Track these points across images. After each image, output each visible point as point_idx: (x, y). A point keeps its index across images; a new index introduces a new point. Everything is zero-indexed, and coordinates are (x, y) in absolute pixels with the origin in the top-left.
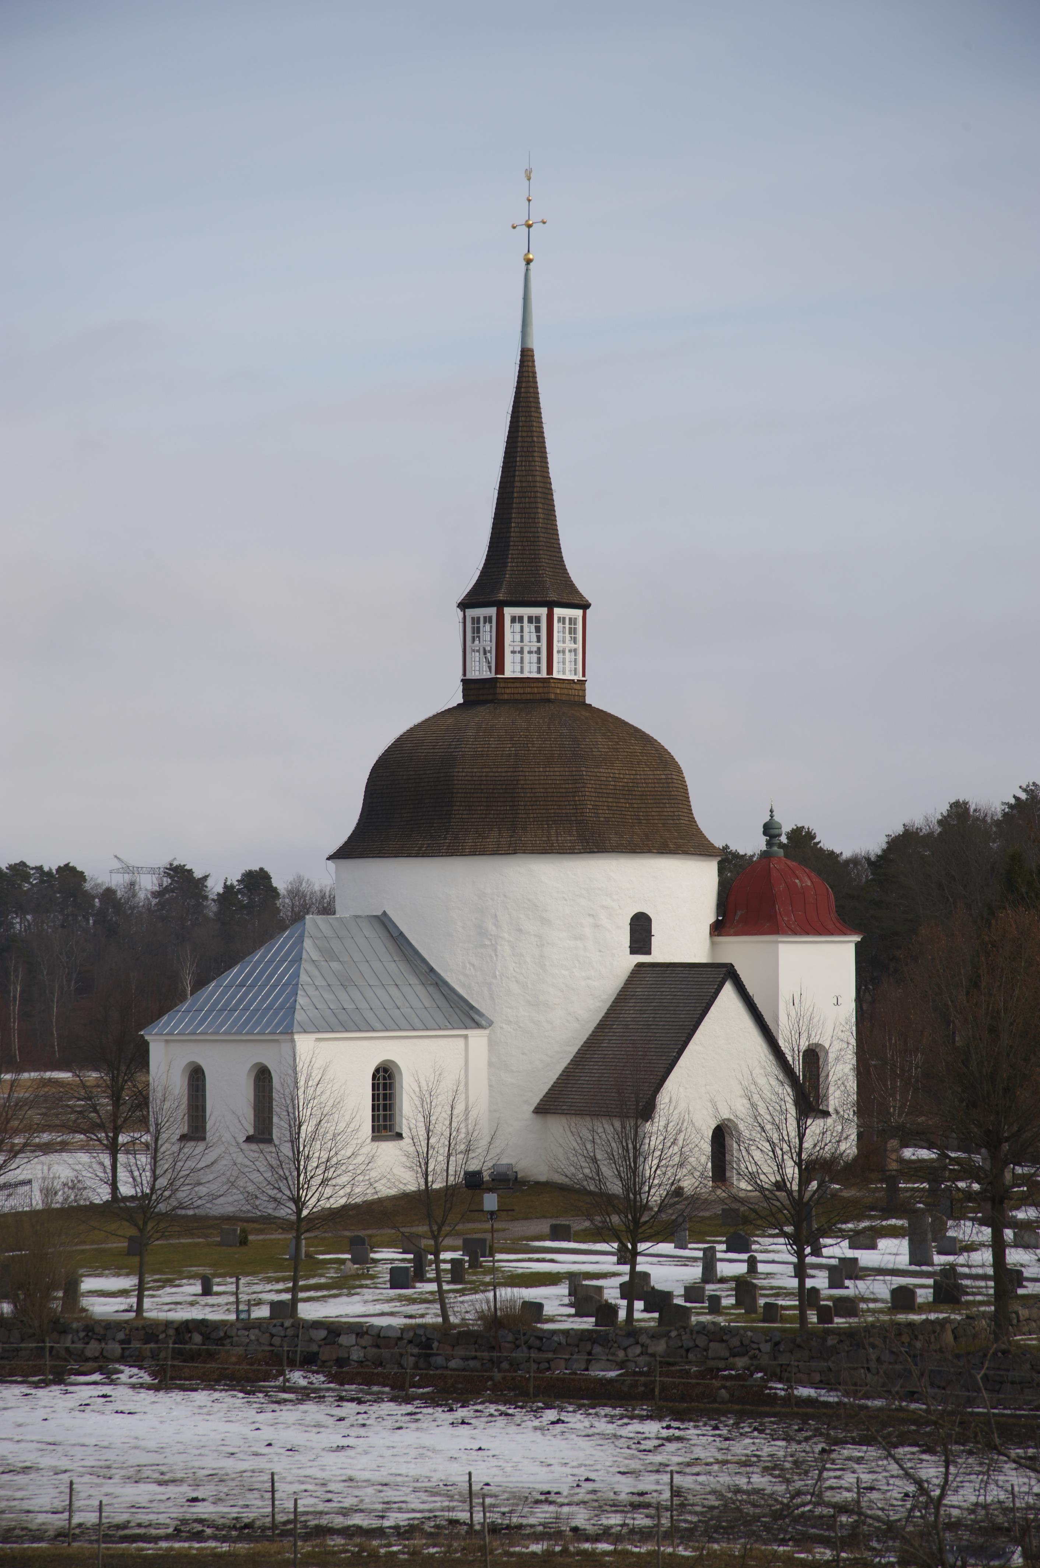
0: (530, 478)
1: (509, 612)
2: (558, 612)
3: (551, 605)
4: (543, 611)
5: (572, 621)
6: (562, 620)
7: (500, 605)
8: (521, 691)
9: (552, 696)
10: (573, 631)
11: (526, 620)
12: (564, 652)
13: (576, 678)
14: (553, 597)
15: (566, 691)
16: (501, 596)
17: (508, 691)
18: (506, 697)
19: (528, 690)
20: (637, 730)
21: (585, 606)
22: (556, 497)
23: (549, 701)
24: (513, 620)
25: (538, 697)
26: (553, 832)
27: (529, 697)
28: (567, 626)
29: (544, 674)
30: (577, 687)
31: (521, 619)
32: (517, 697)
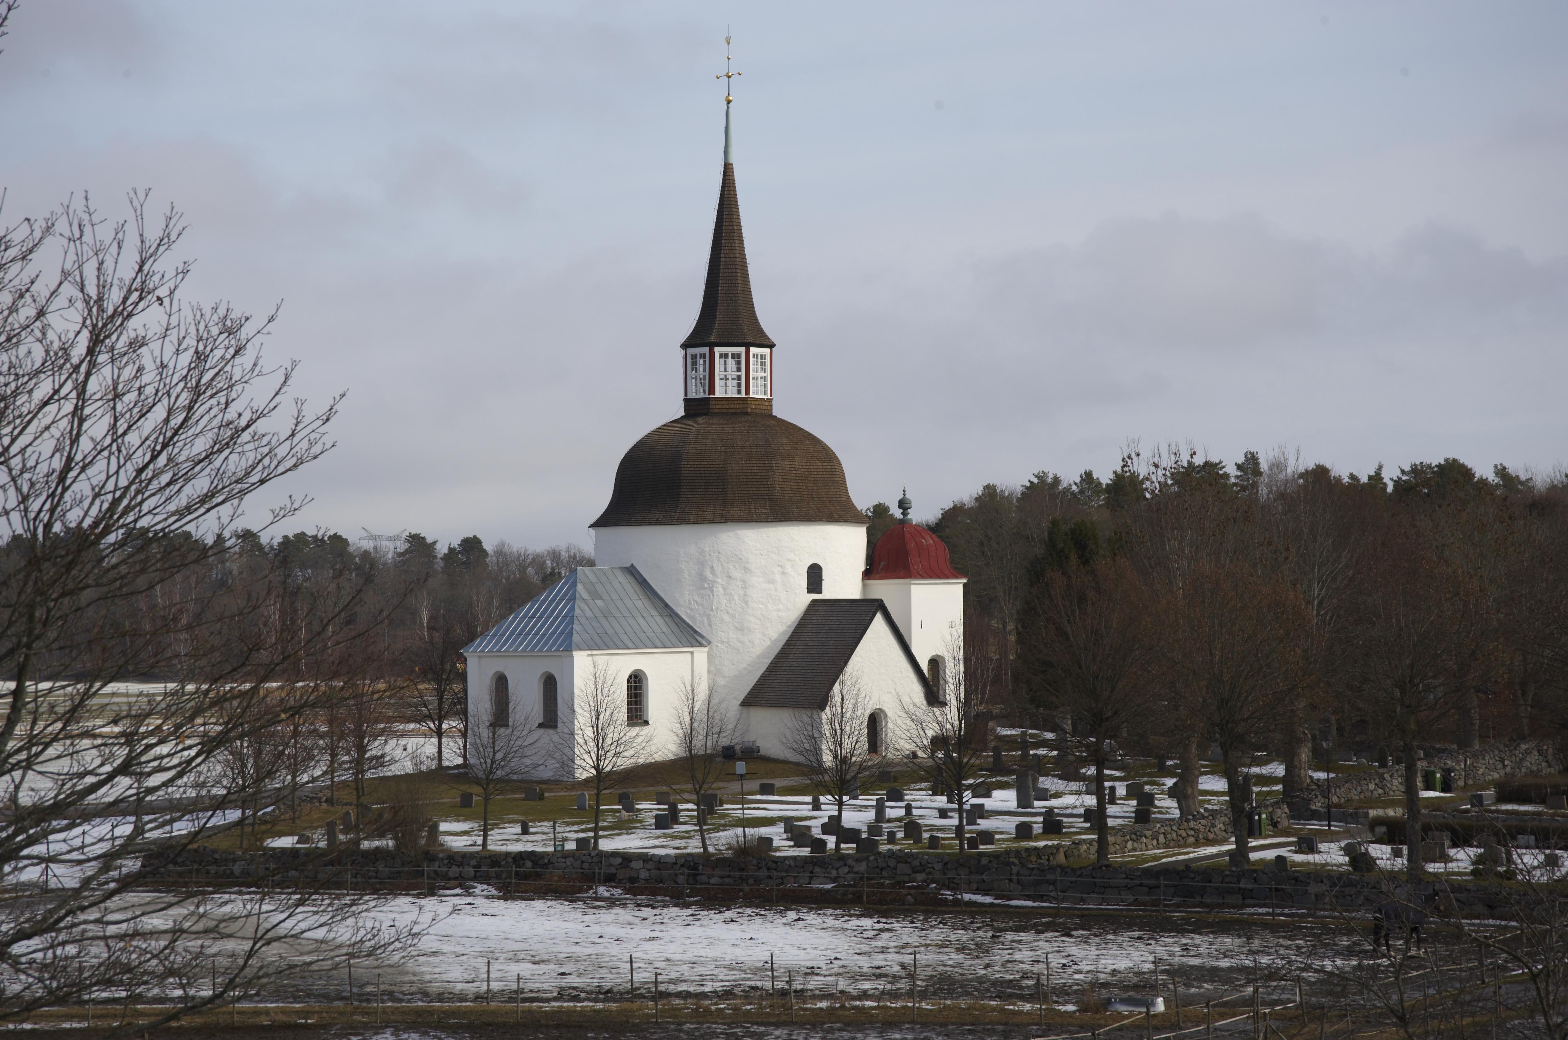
0: (732, 255)
1: (718, 350)
2: (753, 350)
3: (747, 345)
4: (742, 350)
5: (763, 357)
6: (756, 356)
7: (712, 346)
8: (727, 406)
9: (749, 410)
10: (763, 364)
11: (730, 356)
12: (757, 378)
13: (765, 397)
14: (750, 339)
15: (758, 407)
16: (712, 339)
17: (718, 407)
18: (716, 411)
19: (733, 406)
20: (810, 434)
21: (771, 346)
22: (750, 268)
23: (747, 413)
24: (721, 356)
25: (739, 411)
26: (752, 507)
27: (733, 411)
28: (759, 360)
29: (743, 395)
30: (767, 403)
31: (727, 355)
32: (724, 411)
